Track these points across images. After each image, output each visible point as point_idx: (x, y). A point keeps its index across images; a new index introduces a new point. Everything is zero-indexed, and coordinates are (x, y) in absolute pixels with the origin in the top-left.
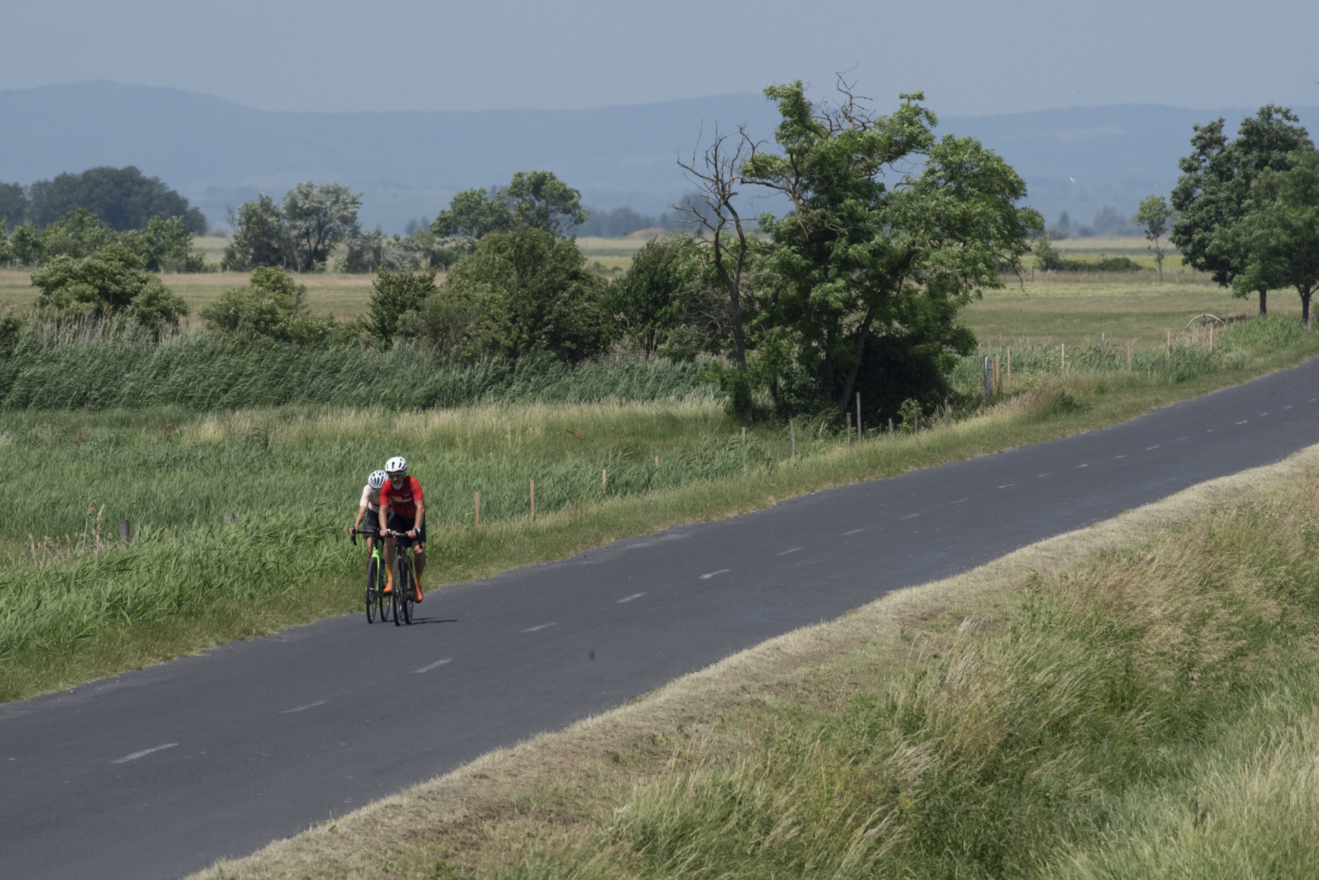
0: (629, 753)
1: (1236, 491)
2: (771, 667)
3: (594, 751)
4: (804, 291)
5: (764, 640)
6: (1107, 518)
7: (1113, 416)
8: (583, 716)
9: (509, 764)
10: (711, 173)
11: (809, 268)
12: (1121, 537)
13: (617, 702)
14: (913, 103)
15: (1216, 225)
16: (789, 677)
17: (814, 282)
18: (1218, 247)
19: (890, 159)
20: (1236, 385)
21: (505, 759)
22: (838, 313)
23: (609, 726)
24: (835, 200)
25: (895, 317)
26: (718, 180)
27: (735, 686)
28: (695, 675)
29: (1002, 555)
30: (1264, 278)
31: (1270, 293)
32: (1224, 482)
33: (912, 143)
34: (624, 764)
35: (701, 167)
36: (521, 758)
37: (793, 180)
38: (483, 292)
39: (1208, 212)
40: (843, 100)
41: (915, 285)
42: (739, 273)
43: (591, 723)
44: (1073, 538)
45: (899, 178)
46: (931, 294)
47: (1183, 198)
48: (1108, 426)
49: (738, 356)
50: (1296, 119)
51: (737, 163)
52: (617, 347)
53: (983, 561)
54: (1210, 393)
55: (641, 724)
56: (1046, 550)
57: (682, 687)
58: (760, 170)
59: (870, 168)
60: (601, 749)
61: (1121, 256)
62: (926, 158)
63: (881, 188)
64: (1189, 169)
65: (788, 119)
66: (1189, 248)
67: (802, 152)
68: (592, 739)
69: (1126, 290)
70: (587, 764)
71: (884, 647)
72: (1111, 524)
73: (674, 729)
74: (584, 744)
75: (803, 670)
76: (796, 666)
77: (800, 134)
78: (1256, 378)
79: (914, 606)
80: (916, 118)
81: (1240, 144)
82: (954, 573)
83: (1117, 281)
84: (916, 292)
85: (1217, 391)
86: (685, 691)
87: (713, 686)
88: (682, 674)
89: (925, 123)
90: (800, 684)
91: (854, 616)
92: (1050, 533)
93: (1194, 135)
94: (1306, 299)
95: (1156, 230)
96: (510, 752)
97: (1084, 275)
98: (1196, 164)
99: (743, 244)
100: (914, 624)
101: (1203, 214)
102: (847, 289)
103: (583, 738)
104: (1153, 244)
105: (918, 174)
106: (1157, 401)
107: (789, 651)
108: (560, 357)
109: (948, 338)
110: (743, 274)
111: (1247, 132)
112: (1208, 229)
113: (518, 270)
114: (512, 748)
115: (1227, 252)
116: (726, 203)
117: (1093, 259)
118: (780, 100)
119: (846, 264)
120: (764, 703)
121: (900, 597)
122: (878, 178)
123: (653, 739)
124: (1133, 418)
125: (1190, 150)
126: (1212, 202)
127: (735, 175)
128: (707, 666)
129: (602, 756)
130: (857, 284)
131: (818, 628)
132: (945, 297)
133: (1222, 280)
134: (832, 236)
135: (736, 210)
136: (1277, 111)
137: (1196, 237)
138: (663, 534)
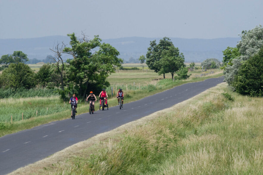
0: (48, 167)
1: (163, 113)
2: (75, 150)
3: (41, 167)
4: (76, 74)
5: (73, 144)
6: (139, 119)
7: (137, 99)
8: (38, 160)
9: (24, 170)
10: (57, 51)
11: (76, 70)
12: (142, 123)
13: (44, 157)
14: (97, 37)
15: (155, 61)
16: (78, 152)
17: (78, 73)
18: (155, 65)
19: (92, 48)
20: (161, 92)
21: (23, 169)
22: (83, 78)
23: (43, 162)
24: (82, 56)
25: (94, 79)
26: (58, 52)
27: (68, 154)
28: (60, 152)
29: (119, 126)
30: (164, 71)
31: (165, 74)
32: (160, 111)
33: (97, 45)
34: (47, 170)
35: (55, 50)
36: (26, 169)
37: (73, 52)
38: (9, 75)
39: (153, 58)
40: (83, 36)
41: (98, 73)
42: (62, 71)
43: (40, 162)
44: (132, 123)
45: (94, 52)
46: (101, 75)
47: (148, 55)
48: (136, 100)
49: (63, 88)
50: (170, 40)
51: (62, 49)
52: (37, 86)
53: (115, 128)
54: (156, 94)
55: (50, 162)
56: (127, 125)
57: (57, 154)
58: (67, 50)
59: (89, 50)
60: (42, 167)
61: (135, 67)
62: (99, 48)
63: (91, 53)
64: (149, 50)
65: (72, 40)
66: (150, 65)
67: (75, 47)
68: (40, 165)
69: (136, 74)
70: (40, 170)
71: (97, 145)
72: (139, 120)
73: (57, 163)
74: (39, 166)
75: (82, 150)
76: (80, 149)
77: (74, 43)
78: (164, 91)
79: (102, 137)
80: (97, 40)
81: (160, 45)
82: (110, 130)
83: (135, 72)
84: (98, 74)
85: (157, 93)
86: (58, 155)
87: (63, 154)
88: (57, 151)
89: (99, 41)
90: (81, 153)
91: (91, 139)
92: (128, 122)
93: (150, 43)
94: (173, 75)
95: (142, 61)
96: (24, 168)
97: (128, 71)
98: (150, 49)
99: (63, 65)
100: (103, 141)
101: (152, 58)
102: (84, 74)
103: (39, 165)
104: (142, 64)
105: (98, 51)
106: (146, 96)
107: (78, 146)
108: (26, 88)
109: (104, 83)
110: (63, 71)
111: (161, 42)
112: (153, 61)
113: (17, 71)
114: (24, 167)
115: (157, 66)
116: (60, 57)
117: (130, 68)
118: (70, 36)
119: (84, 69)
120: (74, 157)
121: (99, 135)
122: (90, 52)
123: (53, 165)
124: (141, 99)
125: (149, 46)
126: (154, 56)
127: (61, 51)
128: (62, 150)
129: (43, 168)
130: (86, 73)
131: (83, 142)
132: (104, 75)
133: (156, 71)
134: (81, 63)
135: (62, 58)
136: (167, 38)
137: (150, 63)
138: (50, 123)
